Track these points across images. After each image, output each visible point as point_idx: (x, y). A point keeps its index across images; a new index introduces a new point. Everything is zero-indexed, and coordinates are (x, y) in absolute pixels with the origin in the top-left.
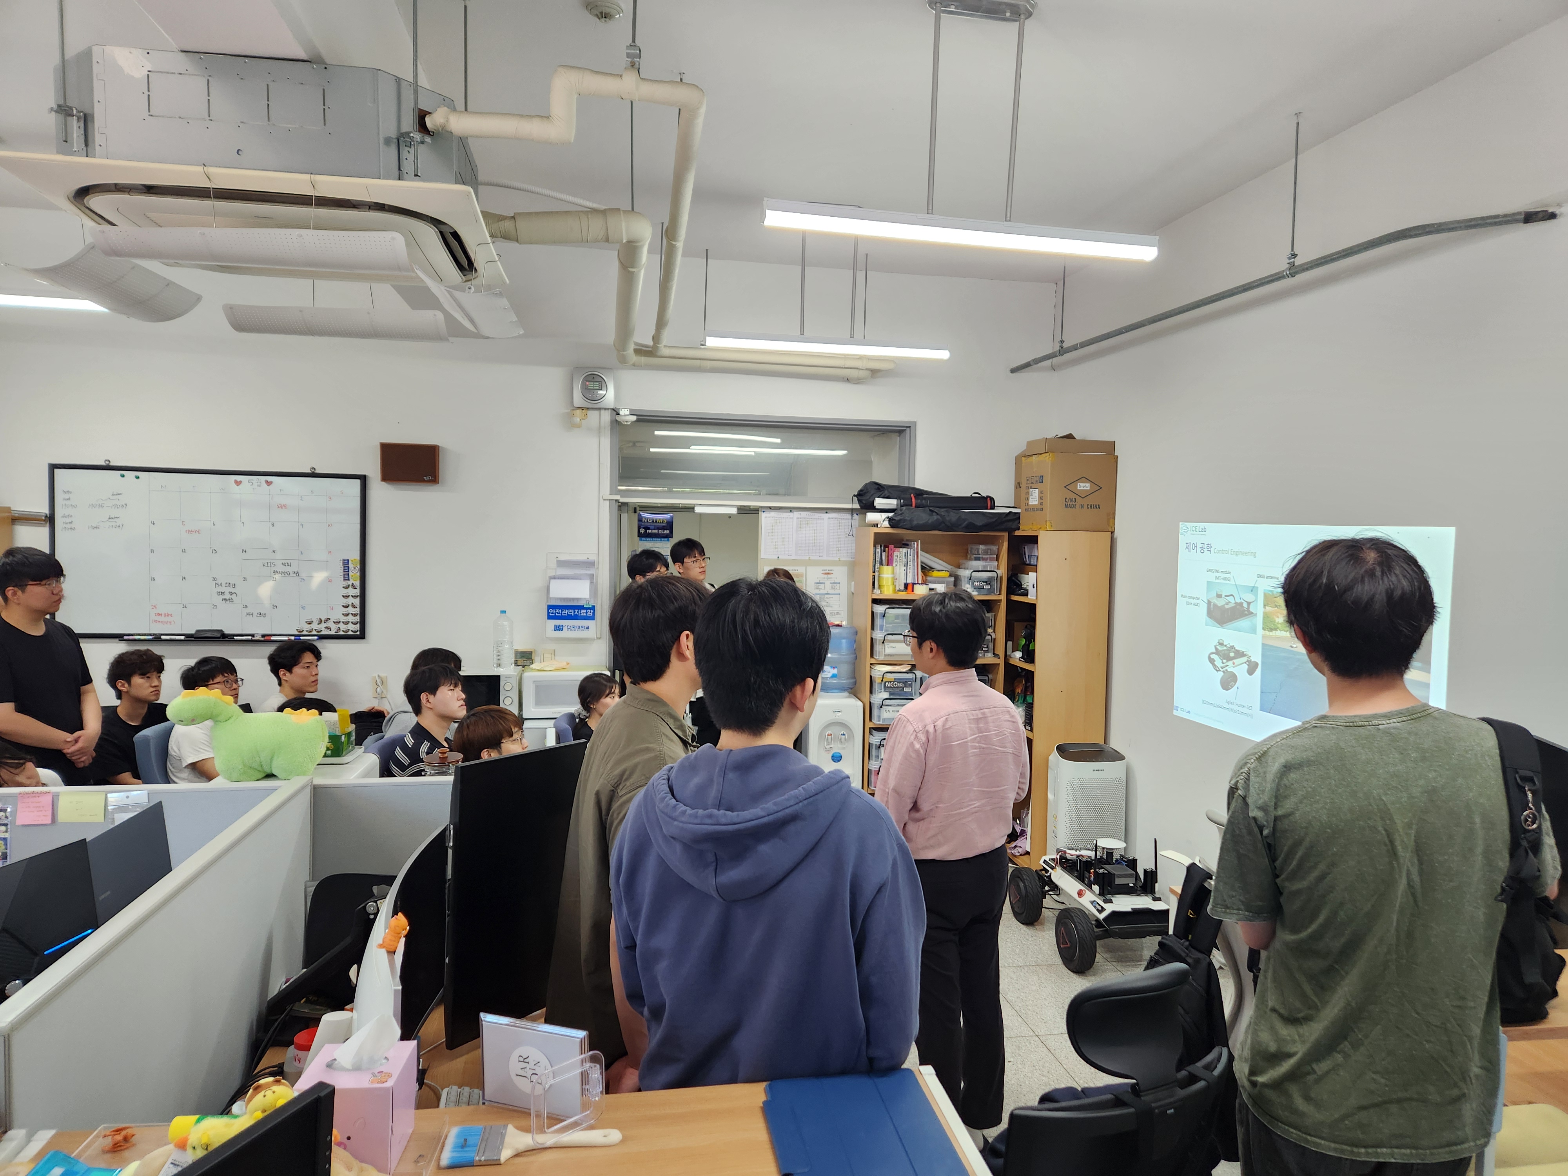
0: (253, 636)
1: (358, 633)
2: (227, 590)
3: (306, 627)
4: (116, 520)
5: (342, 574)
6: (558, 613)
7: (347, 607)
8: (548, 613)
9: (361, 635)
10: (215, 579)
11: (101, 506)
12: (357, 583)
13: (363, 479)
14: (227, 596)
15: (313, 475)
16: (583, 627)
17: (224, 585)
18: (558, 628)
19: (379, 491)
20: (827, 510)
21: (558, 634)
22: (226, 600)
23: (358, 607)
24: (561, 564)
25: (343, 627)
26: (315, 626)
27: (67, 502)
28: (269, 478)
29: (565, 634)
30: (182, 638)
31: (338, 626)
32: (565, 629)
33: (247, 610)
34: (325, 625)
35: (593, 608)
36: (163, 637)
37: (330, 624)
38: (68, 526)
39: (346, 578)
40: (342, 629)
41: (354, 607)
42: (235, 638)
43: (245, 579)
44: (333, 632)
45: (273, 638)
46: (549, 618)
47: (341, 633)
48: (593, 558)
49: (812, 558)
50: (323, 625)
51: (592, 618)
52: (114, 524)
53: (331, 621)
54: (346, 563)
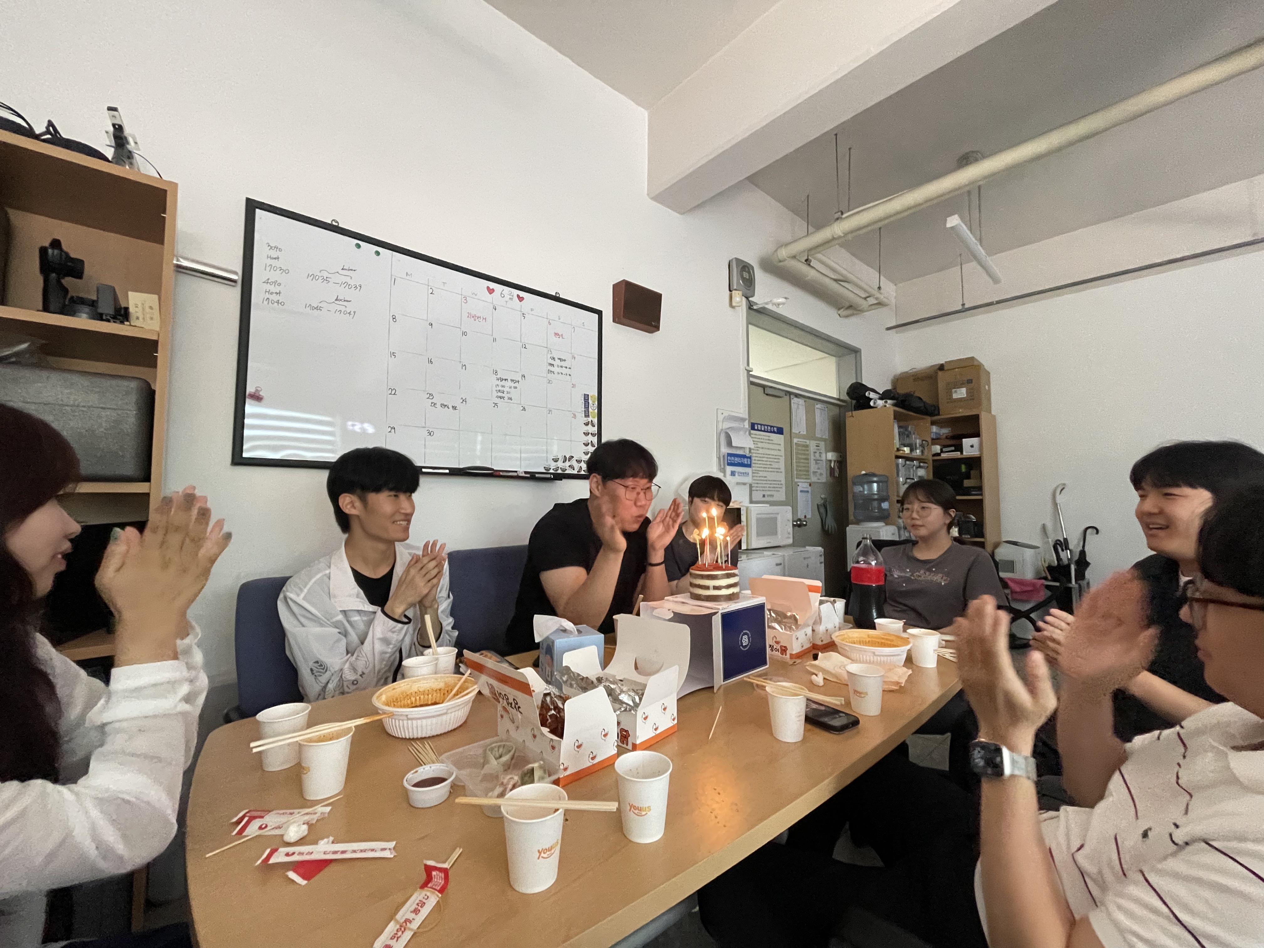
3: (553, 465)
4: (345, 303)
5: (584, 412)
6: (732, 460)
7: (587, 445)
8: (728, 460)
11: (326, 280)
12: (595, 421)
13: (599, 313)
15: (558, 299)
16: (746, 473)
18: (733, 474)
19: (612, 330)
21: (733, 478)
24: (727, 418)
26: (560, 464)
27: (274, 263)
28: (522, 294)
29: (736, 478)
31: (580, 465)
32: (736, 474)
37: (574, 463)
38: (274, 297)
39: (587, 416)
44: (575, 472)
50: (567, 464)
51: (749, 466)
52: (343, 309)
53: (575, 459)
54: (586, 398)
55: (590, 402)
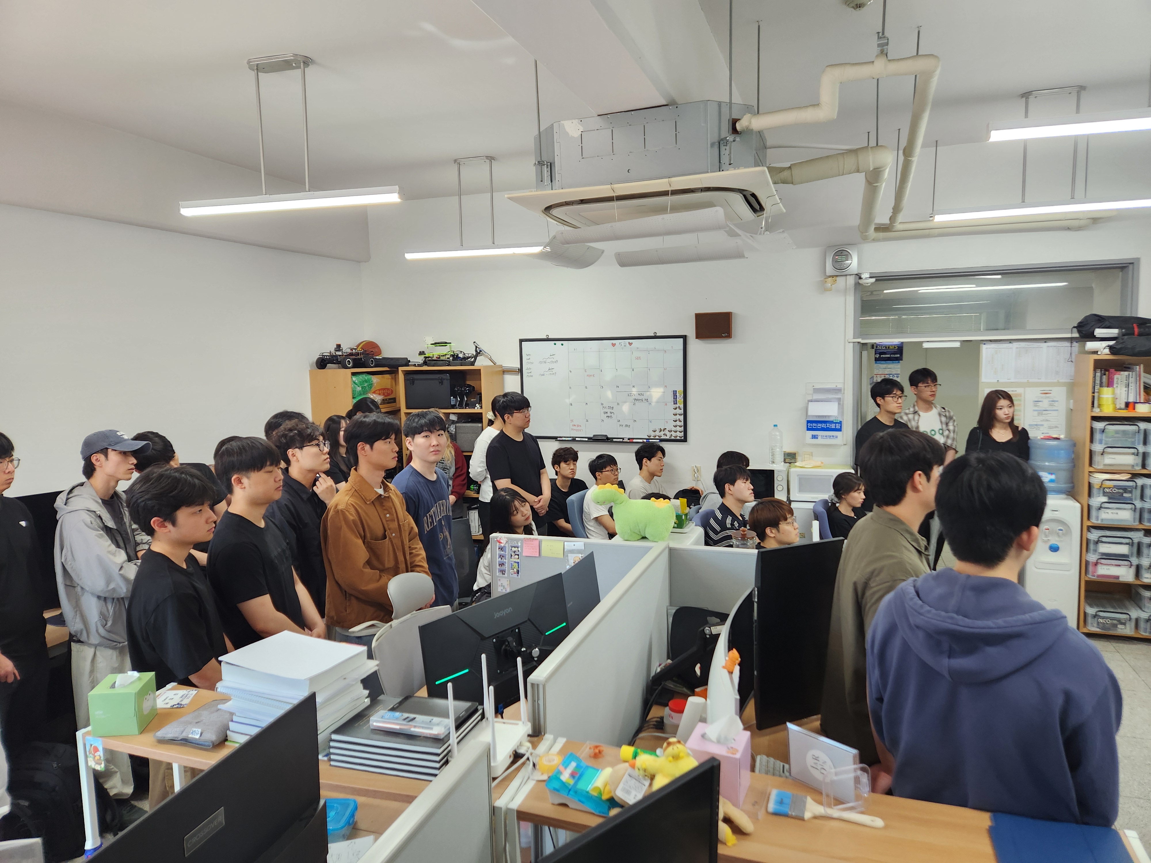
0: (623, 439)
1: (683, 438)
2: (609, 411)
3: (653, 434)
4: (552, 370)
5: (673, 400)
6: (814, 426)
7: (675, 421)
8: (807, 426)
9: (685, 440)
10: (602, 404)
11: (545, 362)
12: (682, 406)
13: (685, 338)
14: (609, 414)
15: (655, 337)
16: (833, 436)
17: (607, 408)
18: (814, 437)
19: (695, 346)
20: (1046, 340)
21: (815, 441)
22: (608, 416)
23: (683, 421)
24: (817, 391)
25: (674, 434)
26: (657, 433)
27: (529, 361)
28: (631, 341)
29: (819, 441)
30: (586, 439)
31: (671, 433)
32: (819, 437)
33: (620, 423)
34: (664, 433)
35: (840, 423)
36: (577, 439)
37: (667, 432)
38: (530, 374)
39: (675, 403)
40: (673, 436)
41: (680, 421)
42: (614, 440)
43: (618, 404)
44: (668, 437)
45: (634, 441)
46: (808, 429)
47: (673, 438)
48: (840, 386)
49: (1031, 380)
50: (662, 433)
51: (840, 430)
52: (551, 372)
53: (667, 430)
54: (675, 393)
55: (678, 394)
